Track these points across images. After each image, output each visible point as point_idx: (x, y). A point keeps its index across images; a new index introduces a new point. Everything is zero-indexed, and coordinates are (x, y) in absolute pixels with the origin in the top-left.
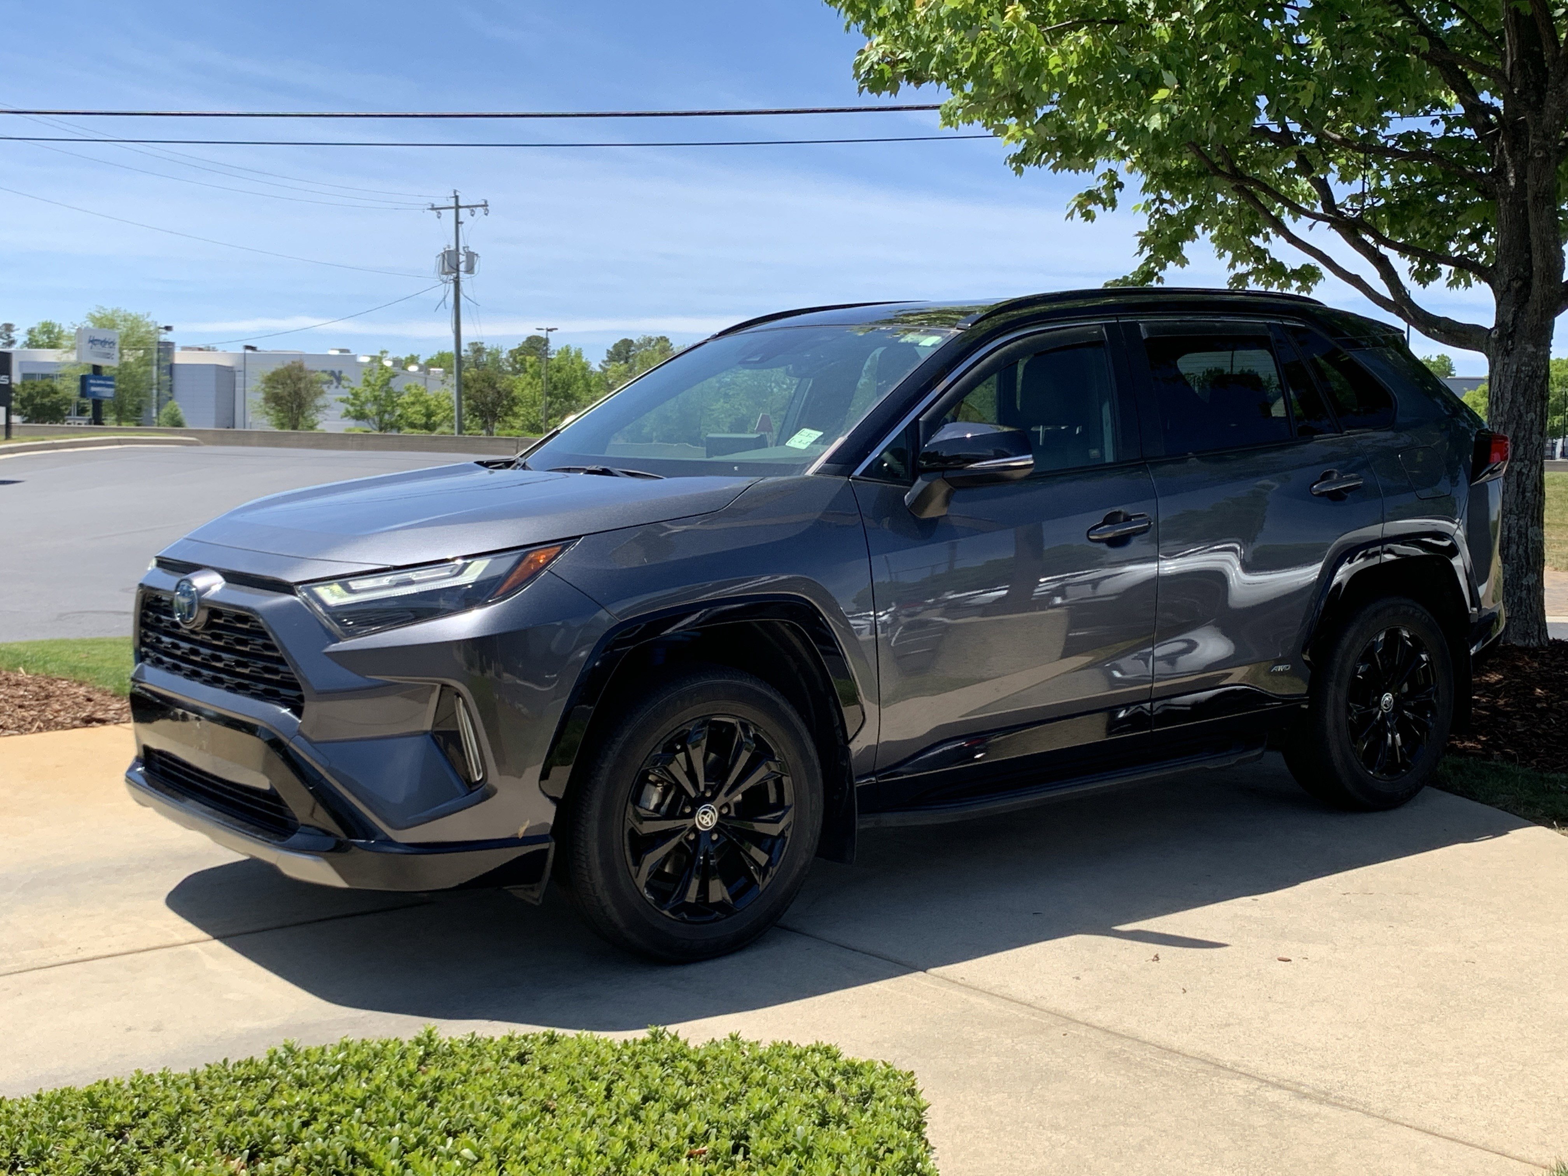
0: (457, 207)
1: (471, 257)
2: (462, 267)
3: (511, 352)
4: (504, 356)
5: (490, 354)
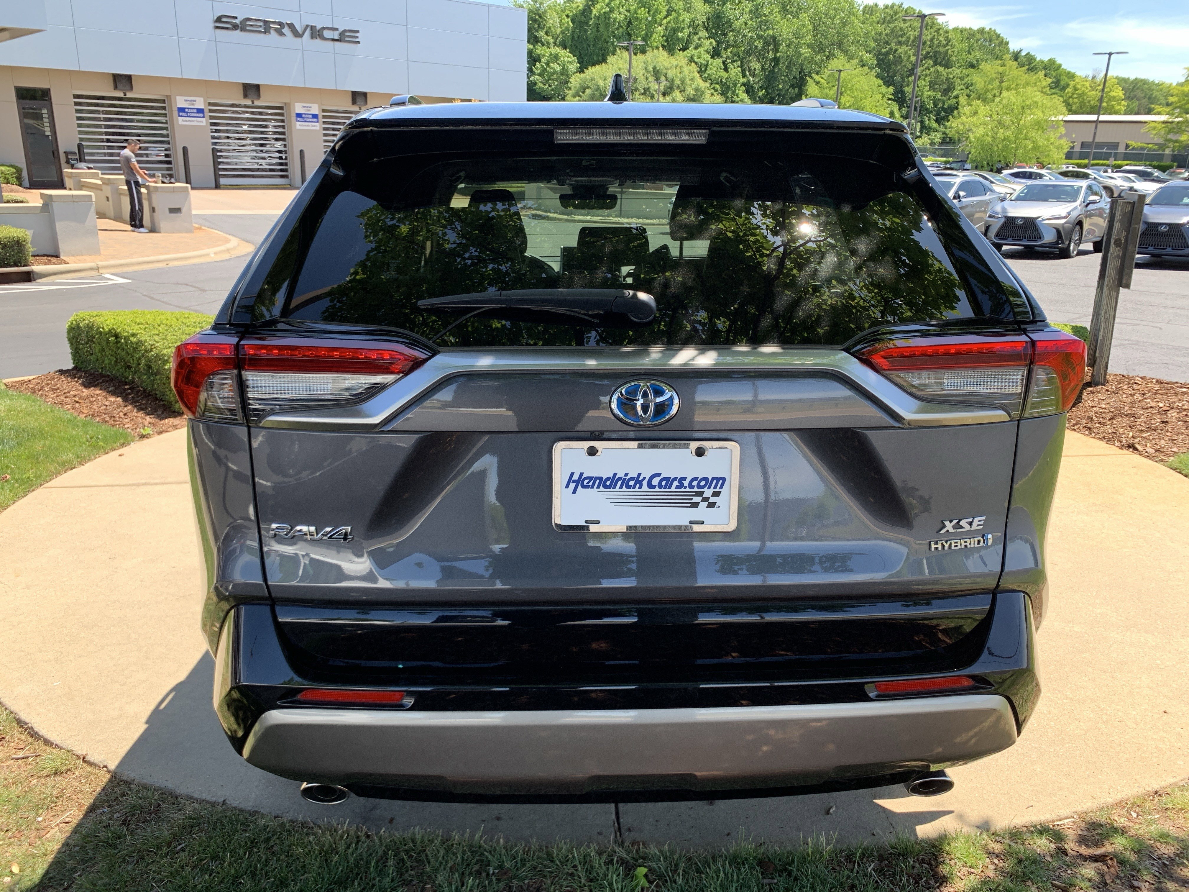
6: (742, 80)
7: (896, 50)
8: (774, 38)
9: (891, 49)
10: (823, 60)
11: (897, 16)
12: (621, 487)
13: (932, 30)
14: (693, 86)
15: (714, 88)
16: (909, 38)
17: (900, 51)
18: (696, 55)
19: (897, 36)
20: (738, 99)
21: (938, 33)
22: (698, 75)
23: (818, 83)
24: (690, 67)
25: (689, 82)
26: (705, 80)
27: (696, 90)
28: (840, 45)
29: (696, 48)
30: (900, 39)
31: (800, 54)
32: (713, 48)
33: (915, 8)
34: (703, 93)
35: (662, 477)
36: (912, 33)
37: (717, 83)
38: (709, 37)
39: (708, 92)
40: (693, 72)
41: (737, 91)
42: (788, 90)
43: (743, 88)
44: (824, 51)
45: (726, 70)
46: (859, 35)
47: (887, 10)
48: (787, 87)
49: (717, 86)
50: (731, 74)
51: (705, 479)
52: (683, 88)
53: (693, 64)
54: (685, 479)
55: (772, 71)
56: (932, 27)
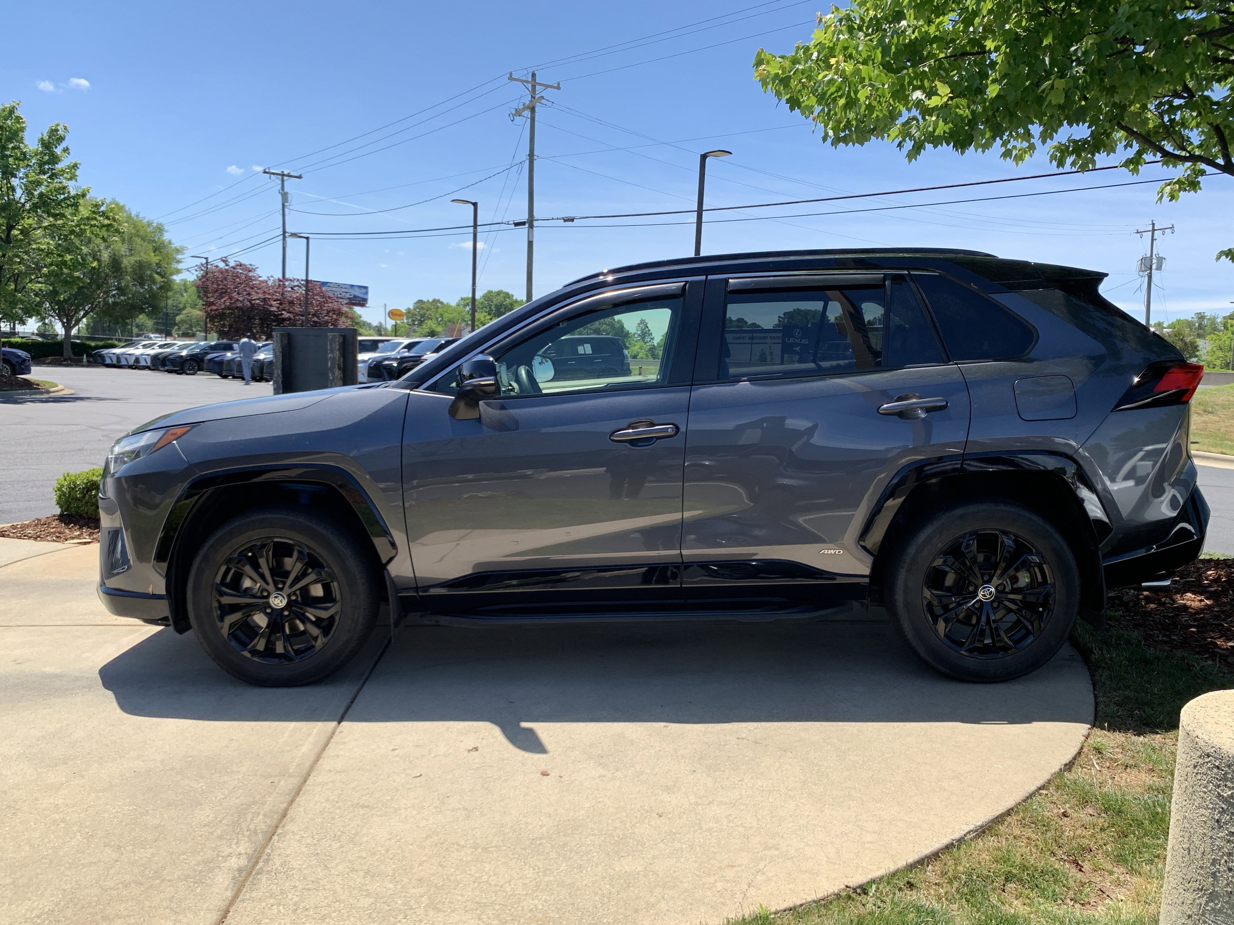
0: (1154, 230)
1: (1160, 260)
2: (1154, 267)
3: (1224, 318)
4: (1219, 320)
5: (1209, 319)
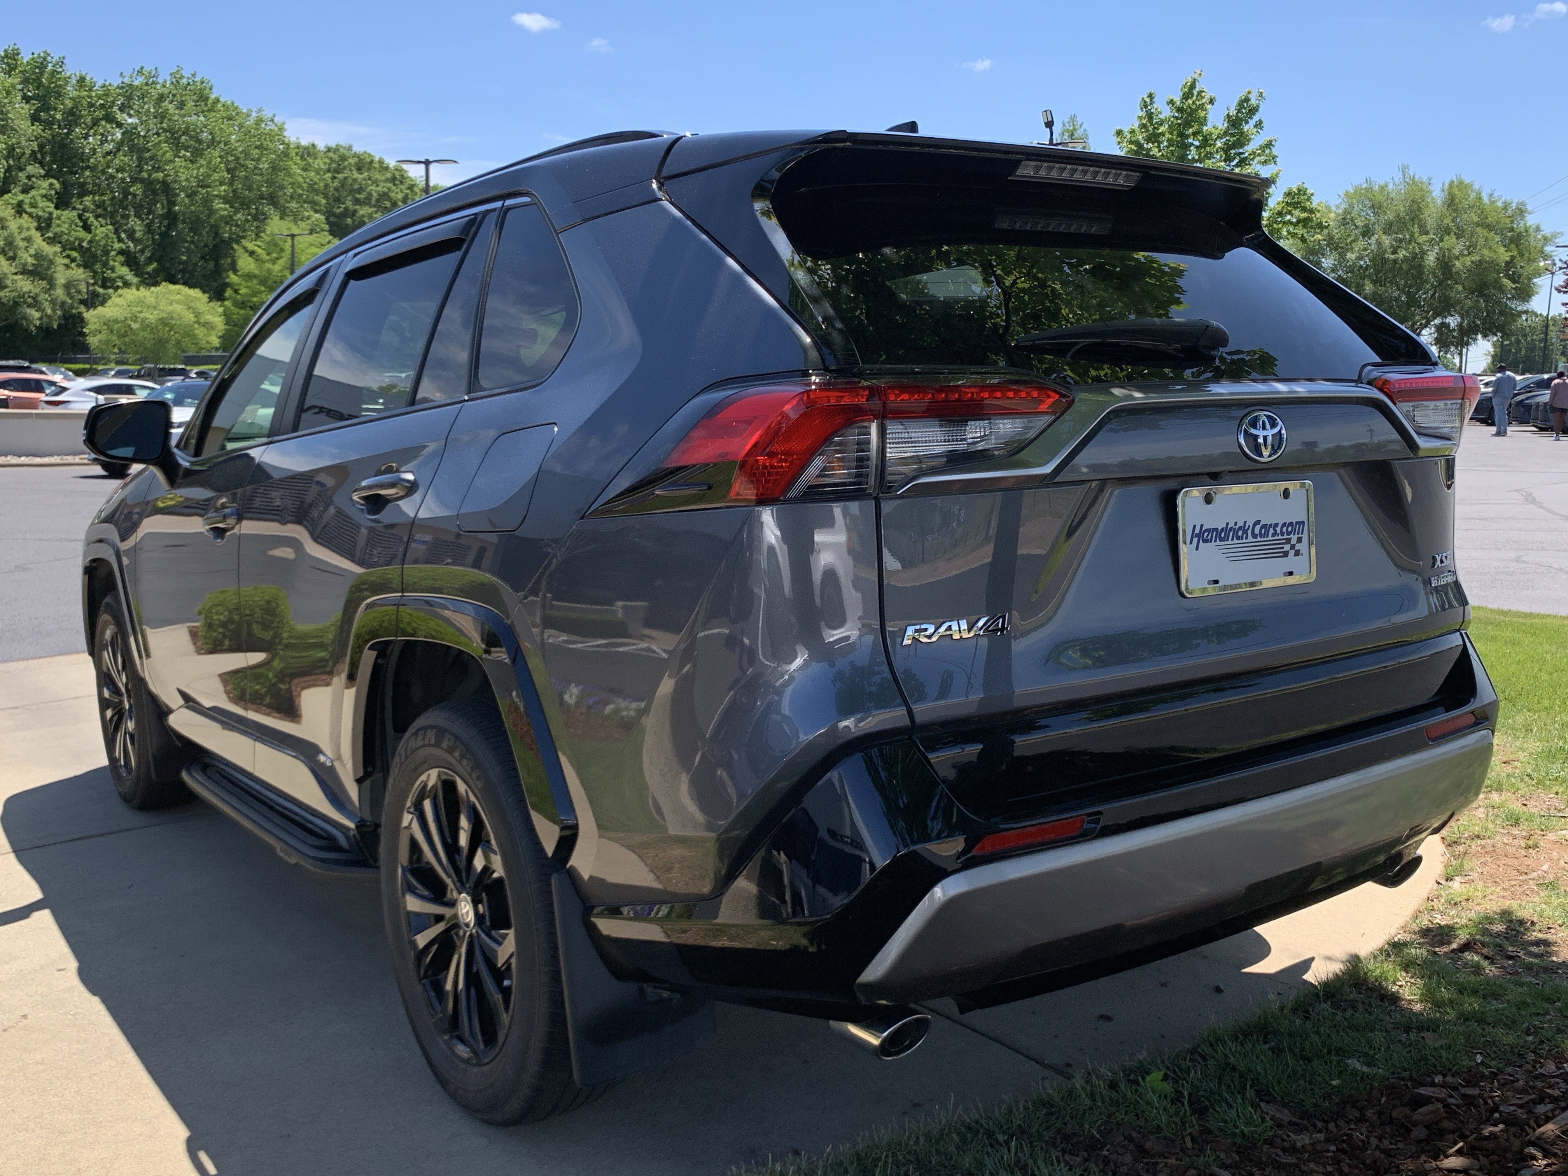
6: (117, 246)
7: (355, 211)
8: (165, 185)
9: (346, 209)
10: (247, 221)
11: (346, 163)
12: (1232, 540)
13: (403, 187)
14: (32, 251)
15: (68, 256)
16: (370, 194)
17: (362, 212)
18: (27, 201)
19: (352, 191)
20: (114, 275)
21: (412, 191)
22: (38, 234)
23: (252, 253)
24: (21, 221)
25: (22, 244)
26: (51, 241)
27: (37, 256)
28: (273, 200)
29: (26, 190)
30: (358, 196)
31: (211, 212)
32: (57, 193)
33: (373, 154)
34: (51, 262)
35: (1262, 524)
36: (373, 187)
37: (73, 249)
38: (47, 176)
39: (61, 261)
40: (28, 229)
41: (111, 263)
42: (196, 264)
43: (121, 258)
44: (249, 208)
45: (87, 228)
46: (300, 186)
47: (331, 155)
48: (195, 259)
49: (74, 254)
50: (95, 235)
51: (1291, 524)
52: (11, 254)
53: (24, 215)
54: (1277, 525)
55: (165, 235)
56: (402, 183)
